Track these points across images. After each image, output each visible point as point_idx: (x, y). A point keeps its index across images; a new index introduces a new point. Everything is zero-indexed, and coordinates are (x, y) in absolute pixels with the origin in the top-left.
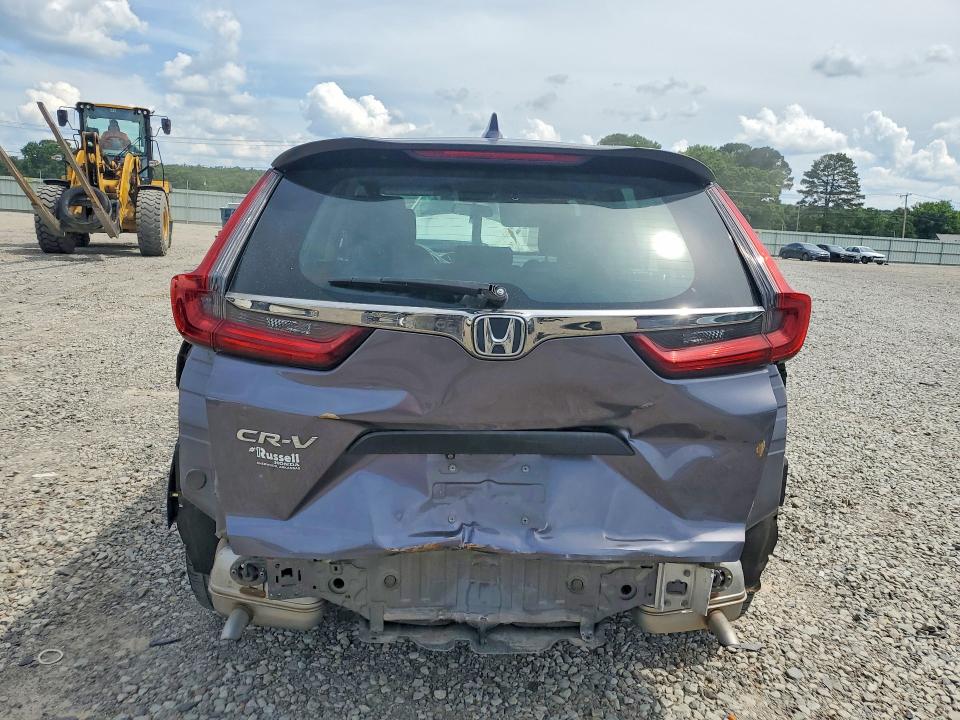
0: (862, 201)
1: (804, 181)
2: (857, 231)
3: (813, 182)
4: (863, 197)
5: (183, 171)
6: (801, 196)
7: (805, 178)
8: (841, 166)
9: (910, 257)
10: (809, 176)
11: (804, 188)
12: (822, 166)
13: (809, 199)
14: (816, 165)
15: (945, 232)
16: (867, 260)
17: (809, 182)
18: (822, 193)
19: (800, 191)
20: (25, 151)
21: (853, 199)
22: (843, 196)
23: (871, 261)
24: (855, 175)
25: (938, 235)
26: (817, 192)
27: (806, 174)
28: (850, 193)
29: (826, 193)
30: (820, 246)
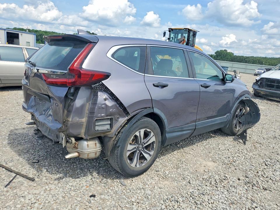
5: (259, 59)
20: (216, 53)
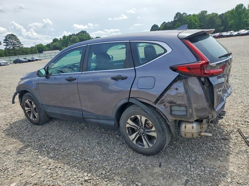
0: (22, 46)
1: (4, 42)
2: (25, 54)
3: (7, 42)
4: (23, 45)
6: (5, 47)
7: (4, 41)
8: (13, 37)
9: (45, 58)
10: (5, 41)
11: (5, 44)
12: (8, 38)
13: (8, 47)
14: (6, 37)
15: (44, 51)
16: (37, 60)
17: (6, 42)
18: (11, 45)
19: (4, 45)
21: (20, 46)
22: (17, 45)
23: (38, 60)
24: (18, 39)
25: (43, 52)
26: (9, 45)
27: (4, 40)
28: (19, 44)
29: (12, 45)
30: (24, 59)
